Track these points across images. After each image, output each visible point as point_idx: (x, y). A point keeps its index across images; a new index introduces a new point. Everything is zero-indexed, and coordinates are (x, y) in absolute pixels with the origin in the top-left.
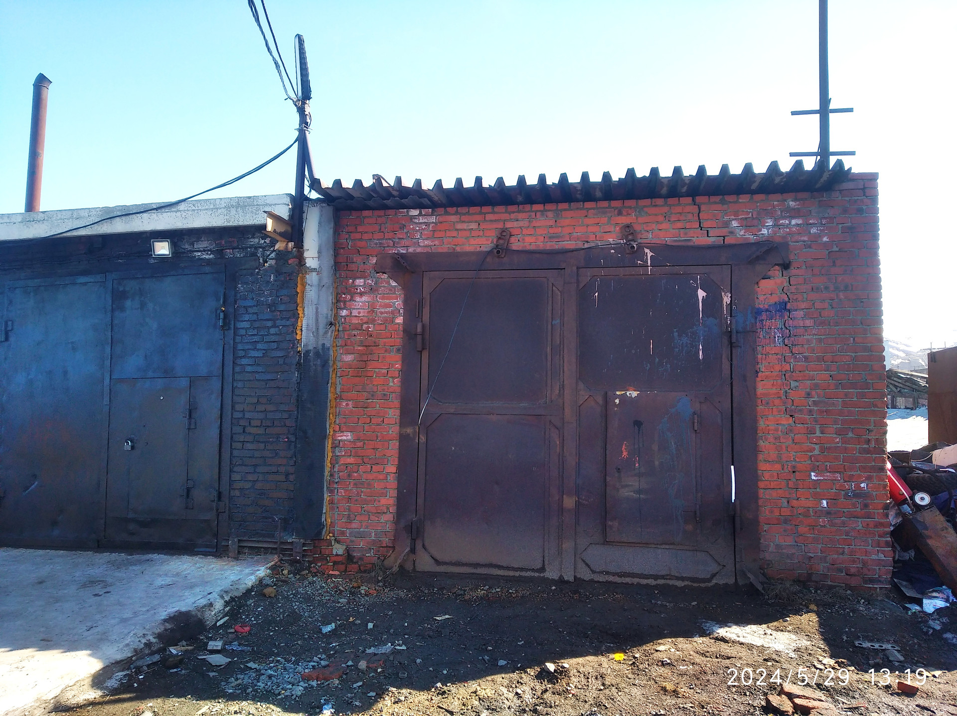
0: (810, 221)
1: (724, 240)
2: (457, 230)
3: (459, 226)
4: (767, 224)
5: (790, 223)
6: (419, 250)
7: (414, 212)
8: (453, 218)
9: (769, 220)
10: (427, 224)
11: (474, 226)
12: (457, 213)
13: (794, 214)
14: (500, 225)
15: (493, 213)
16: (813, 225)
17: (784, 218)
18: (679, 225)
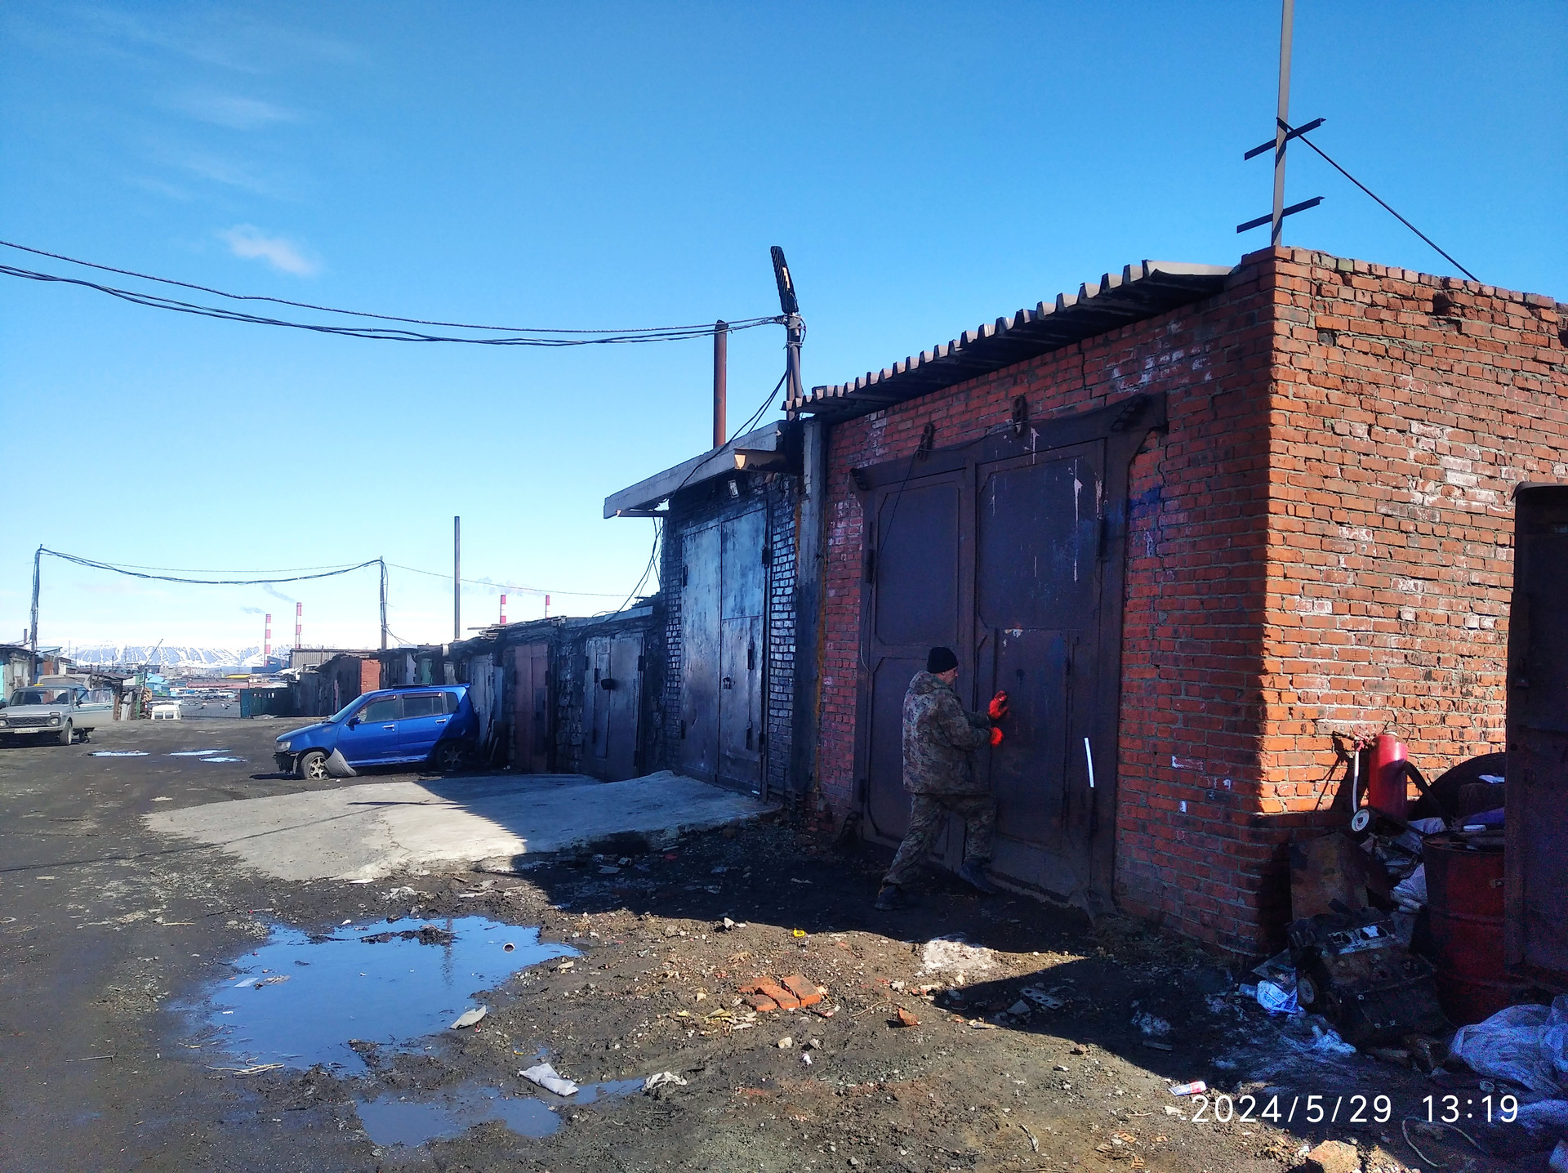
0: (1193, 351)
1: (1105, 399)
2: (900, 431)
3: (901, 427)
4: (1147, 367)
5: (1171, 358)
6: (876, 461)
7: (874, 416)
8: (897, 418)
9: (1149, 360)
10: (880, 428)
11: (909, 424)
12: (901, 411)
13: (1177, 342)
14: (926, 420)
15: (924, 404)
16: (1195, 357)
17: (1164, 353)
18: (1064, 387)
